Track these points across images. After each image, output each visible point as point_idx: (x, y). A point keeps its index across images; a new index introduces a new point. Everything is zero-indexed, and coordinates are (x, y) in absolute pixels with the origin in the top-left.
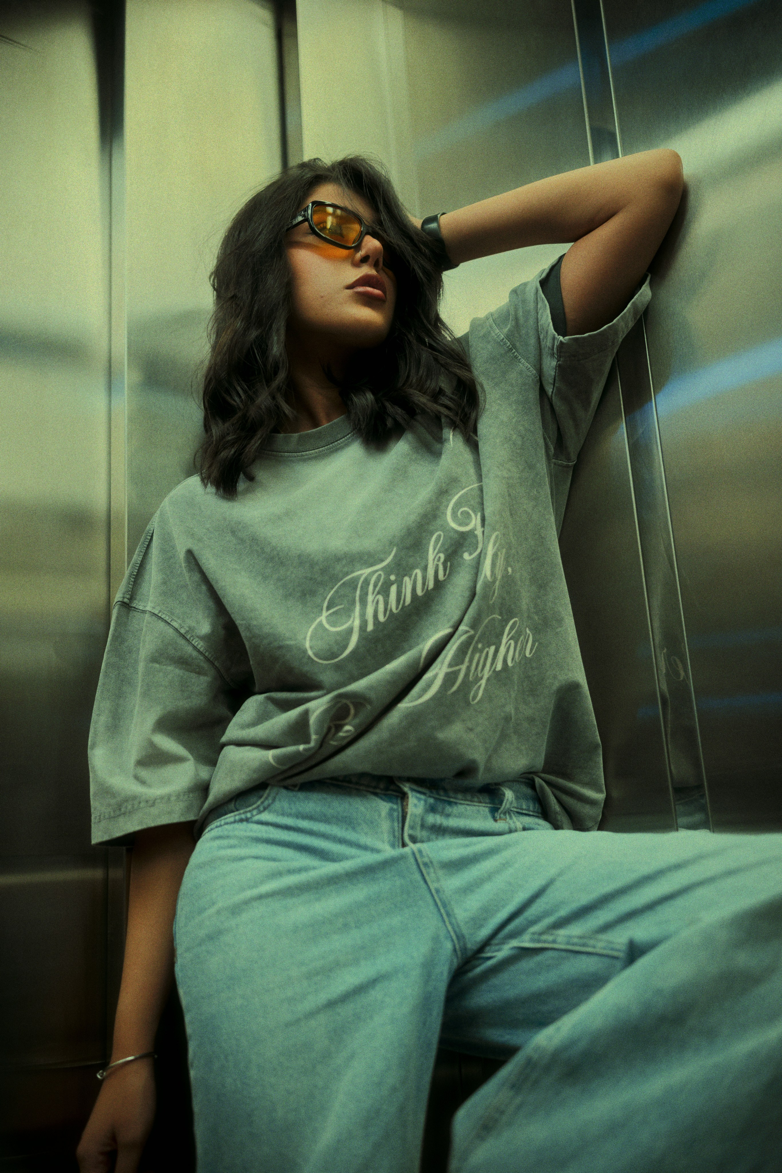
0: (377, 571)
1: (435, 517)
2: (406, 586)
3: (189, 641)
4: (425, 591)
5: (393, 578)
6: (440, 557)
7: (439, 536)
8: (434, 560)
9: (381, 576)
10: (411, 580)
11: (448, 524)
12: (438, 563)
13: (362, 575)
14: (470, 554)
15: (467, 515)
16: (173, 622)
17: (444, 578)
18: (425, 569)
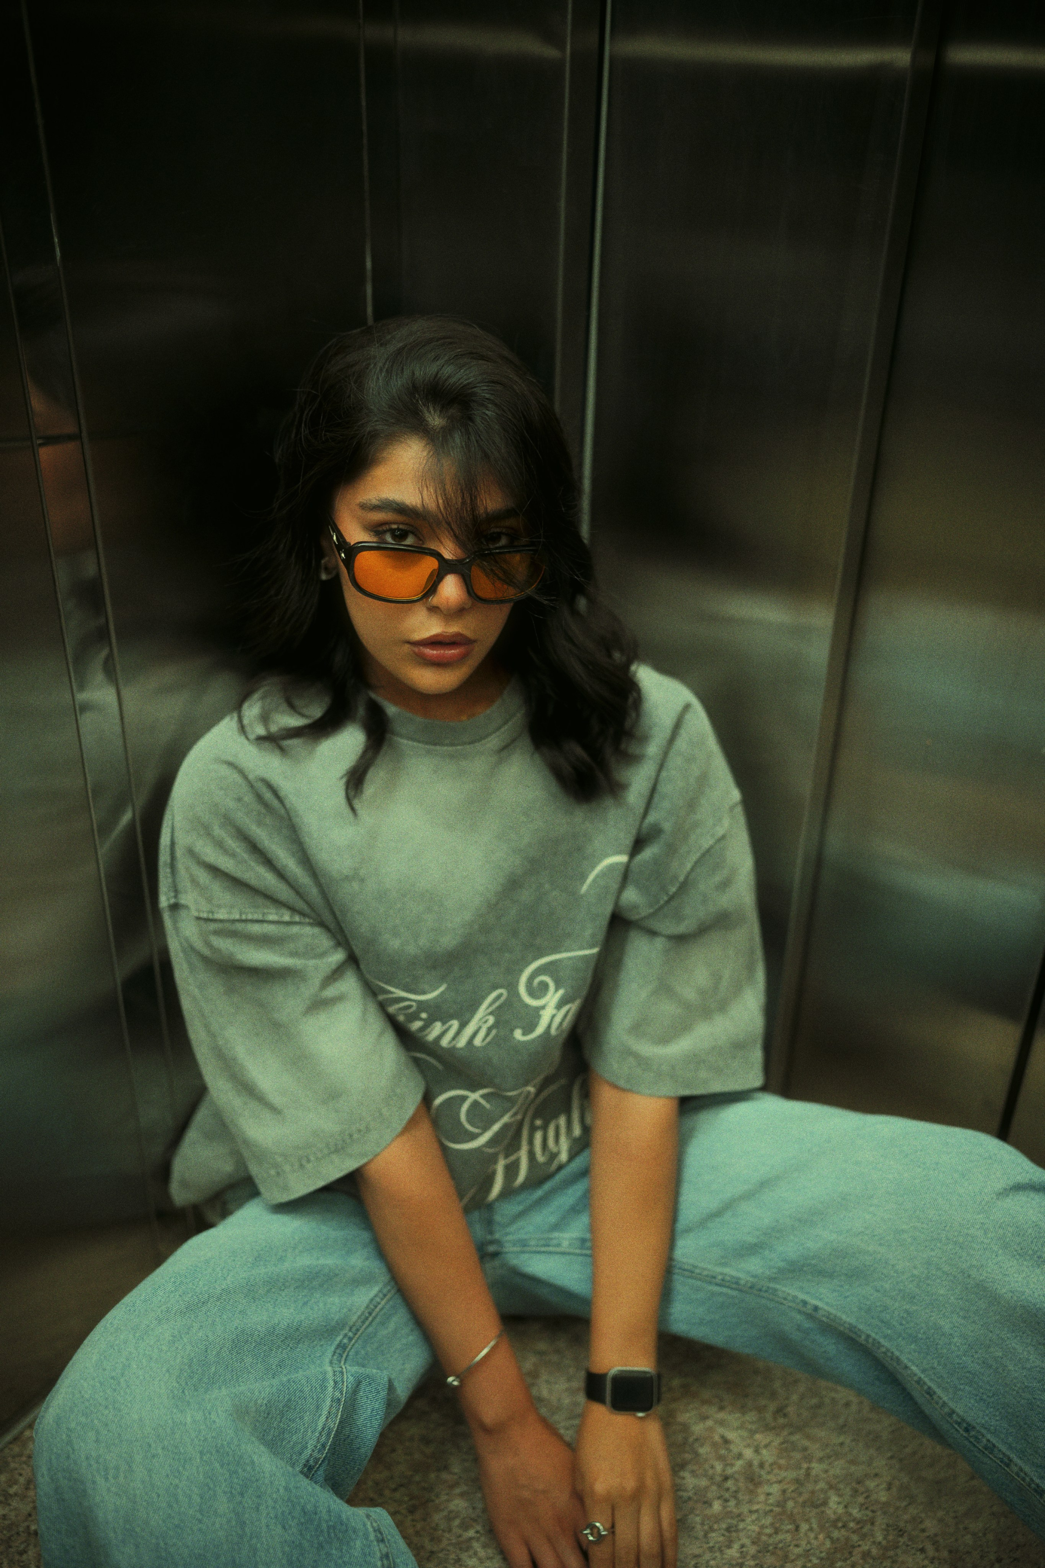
0: (409, 999)
1: (508, 969)
2: (434, 1027)
4: (452, 1044)
5: (422, 1014)
6: (488, 1020)
7: (499, 997)
8: (480, 1019)
9: (411, 1006)
10: (442, 1026)
11: (519, 986)
12: (483, 1024)
13: (394, 993)
14: (524, 1034)
15: (544, 987)
17: (482, 1045)
18: (463, 1025)
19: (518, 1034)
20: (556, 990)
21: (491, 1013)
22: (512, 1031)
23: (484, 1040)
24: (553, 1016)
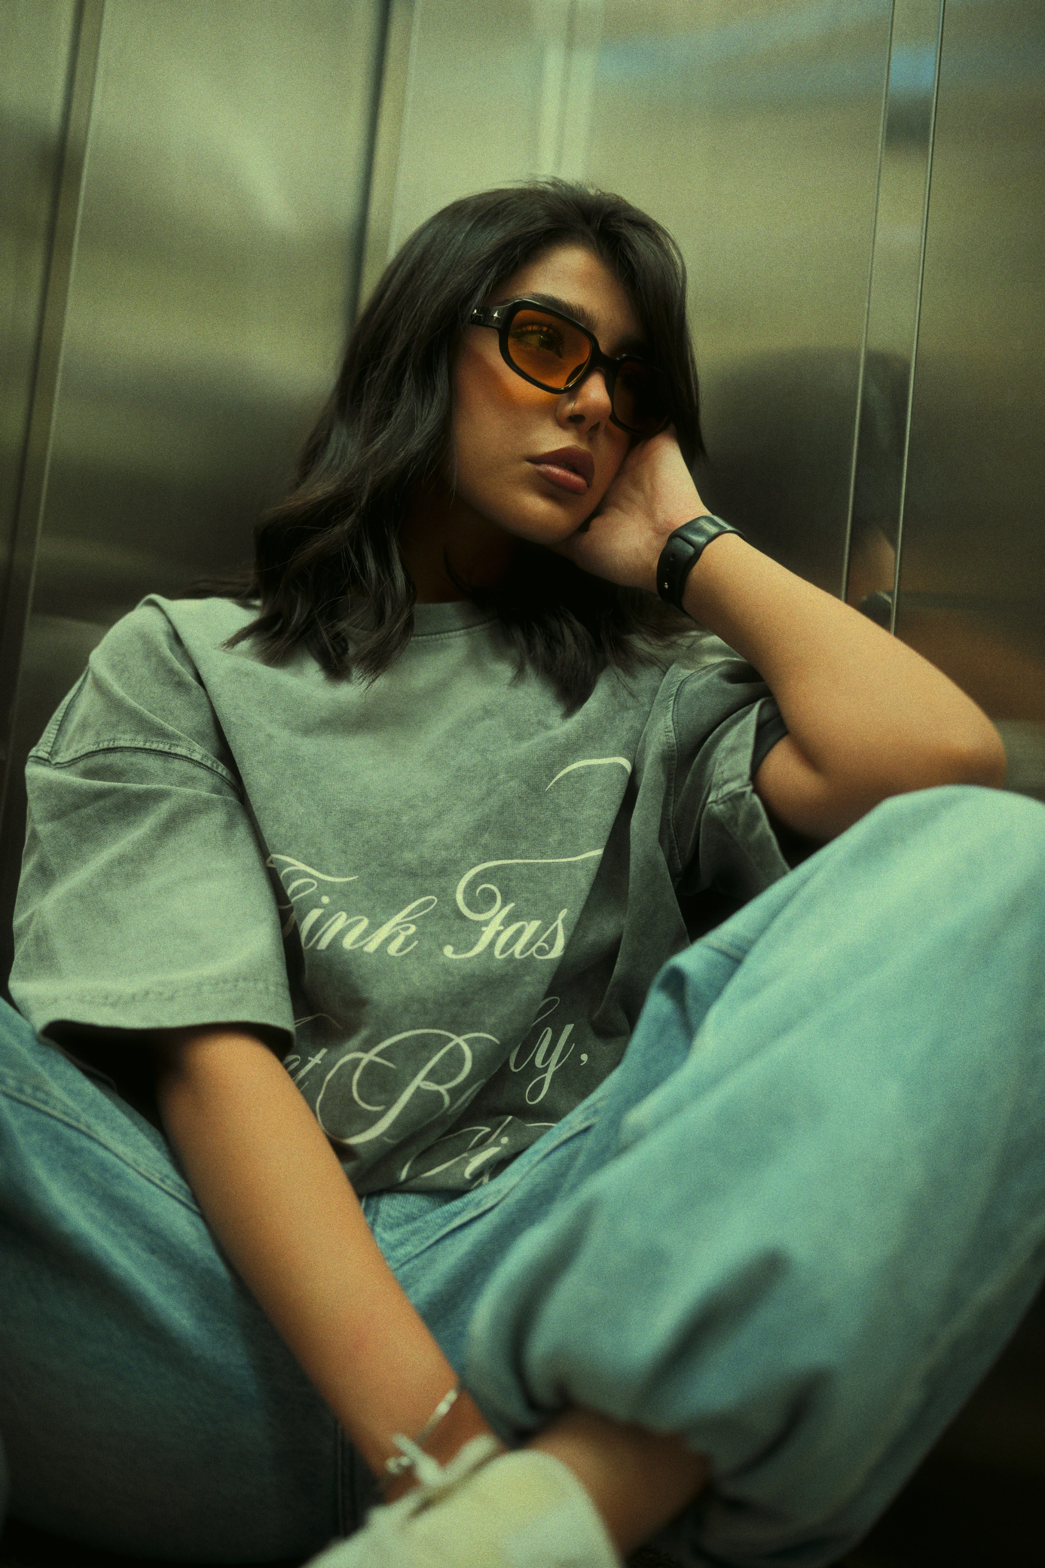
0: (312, 877)
1: (442, 872)
2: (336, 920)
3: (213, 770)
4: (356, 946)
5: (325, 900)
6: (408, 928)
7: (430, 903)
8: (398, 924)
9: (312, 887)
10: (347, 919)
11: (455, 892)
12: (400, 931)
13: (294, 865)
14: (455, 952)
15: (490, 898)
16: (173, 748)
17: (397, 955)
18: (375, 926)
19: (448, 950)
20: (504, 904)
21: (413, 922)
22: (441, 947)
23: (400, 950)
24: (498, 934)
